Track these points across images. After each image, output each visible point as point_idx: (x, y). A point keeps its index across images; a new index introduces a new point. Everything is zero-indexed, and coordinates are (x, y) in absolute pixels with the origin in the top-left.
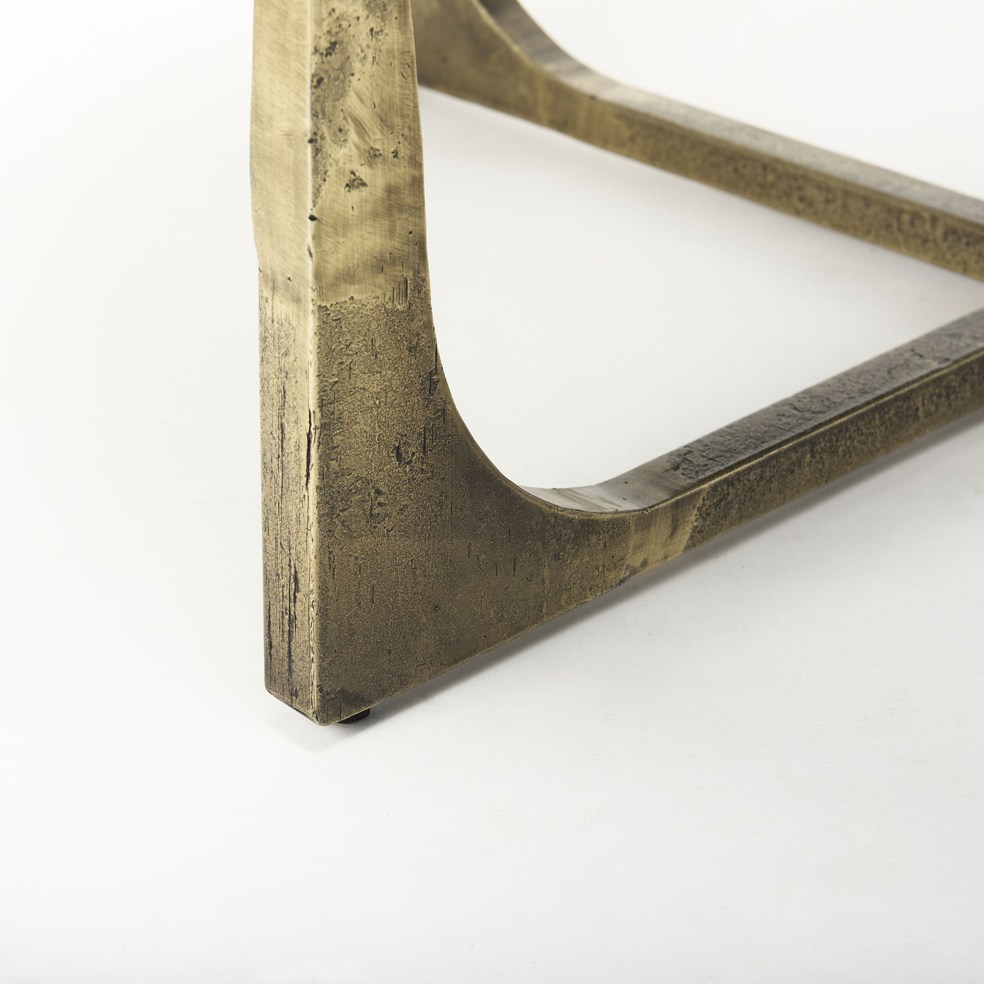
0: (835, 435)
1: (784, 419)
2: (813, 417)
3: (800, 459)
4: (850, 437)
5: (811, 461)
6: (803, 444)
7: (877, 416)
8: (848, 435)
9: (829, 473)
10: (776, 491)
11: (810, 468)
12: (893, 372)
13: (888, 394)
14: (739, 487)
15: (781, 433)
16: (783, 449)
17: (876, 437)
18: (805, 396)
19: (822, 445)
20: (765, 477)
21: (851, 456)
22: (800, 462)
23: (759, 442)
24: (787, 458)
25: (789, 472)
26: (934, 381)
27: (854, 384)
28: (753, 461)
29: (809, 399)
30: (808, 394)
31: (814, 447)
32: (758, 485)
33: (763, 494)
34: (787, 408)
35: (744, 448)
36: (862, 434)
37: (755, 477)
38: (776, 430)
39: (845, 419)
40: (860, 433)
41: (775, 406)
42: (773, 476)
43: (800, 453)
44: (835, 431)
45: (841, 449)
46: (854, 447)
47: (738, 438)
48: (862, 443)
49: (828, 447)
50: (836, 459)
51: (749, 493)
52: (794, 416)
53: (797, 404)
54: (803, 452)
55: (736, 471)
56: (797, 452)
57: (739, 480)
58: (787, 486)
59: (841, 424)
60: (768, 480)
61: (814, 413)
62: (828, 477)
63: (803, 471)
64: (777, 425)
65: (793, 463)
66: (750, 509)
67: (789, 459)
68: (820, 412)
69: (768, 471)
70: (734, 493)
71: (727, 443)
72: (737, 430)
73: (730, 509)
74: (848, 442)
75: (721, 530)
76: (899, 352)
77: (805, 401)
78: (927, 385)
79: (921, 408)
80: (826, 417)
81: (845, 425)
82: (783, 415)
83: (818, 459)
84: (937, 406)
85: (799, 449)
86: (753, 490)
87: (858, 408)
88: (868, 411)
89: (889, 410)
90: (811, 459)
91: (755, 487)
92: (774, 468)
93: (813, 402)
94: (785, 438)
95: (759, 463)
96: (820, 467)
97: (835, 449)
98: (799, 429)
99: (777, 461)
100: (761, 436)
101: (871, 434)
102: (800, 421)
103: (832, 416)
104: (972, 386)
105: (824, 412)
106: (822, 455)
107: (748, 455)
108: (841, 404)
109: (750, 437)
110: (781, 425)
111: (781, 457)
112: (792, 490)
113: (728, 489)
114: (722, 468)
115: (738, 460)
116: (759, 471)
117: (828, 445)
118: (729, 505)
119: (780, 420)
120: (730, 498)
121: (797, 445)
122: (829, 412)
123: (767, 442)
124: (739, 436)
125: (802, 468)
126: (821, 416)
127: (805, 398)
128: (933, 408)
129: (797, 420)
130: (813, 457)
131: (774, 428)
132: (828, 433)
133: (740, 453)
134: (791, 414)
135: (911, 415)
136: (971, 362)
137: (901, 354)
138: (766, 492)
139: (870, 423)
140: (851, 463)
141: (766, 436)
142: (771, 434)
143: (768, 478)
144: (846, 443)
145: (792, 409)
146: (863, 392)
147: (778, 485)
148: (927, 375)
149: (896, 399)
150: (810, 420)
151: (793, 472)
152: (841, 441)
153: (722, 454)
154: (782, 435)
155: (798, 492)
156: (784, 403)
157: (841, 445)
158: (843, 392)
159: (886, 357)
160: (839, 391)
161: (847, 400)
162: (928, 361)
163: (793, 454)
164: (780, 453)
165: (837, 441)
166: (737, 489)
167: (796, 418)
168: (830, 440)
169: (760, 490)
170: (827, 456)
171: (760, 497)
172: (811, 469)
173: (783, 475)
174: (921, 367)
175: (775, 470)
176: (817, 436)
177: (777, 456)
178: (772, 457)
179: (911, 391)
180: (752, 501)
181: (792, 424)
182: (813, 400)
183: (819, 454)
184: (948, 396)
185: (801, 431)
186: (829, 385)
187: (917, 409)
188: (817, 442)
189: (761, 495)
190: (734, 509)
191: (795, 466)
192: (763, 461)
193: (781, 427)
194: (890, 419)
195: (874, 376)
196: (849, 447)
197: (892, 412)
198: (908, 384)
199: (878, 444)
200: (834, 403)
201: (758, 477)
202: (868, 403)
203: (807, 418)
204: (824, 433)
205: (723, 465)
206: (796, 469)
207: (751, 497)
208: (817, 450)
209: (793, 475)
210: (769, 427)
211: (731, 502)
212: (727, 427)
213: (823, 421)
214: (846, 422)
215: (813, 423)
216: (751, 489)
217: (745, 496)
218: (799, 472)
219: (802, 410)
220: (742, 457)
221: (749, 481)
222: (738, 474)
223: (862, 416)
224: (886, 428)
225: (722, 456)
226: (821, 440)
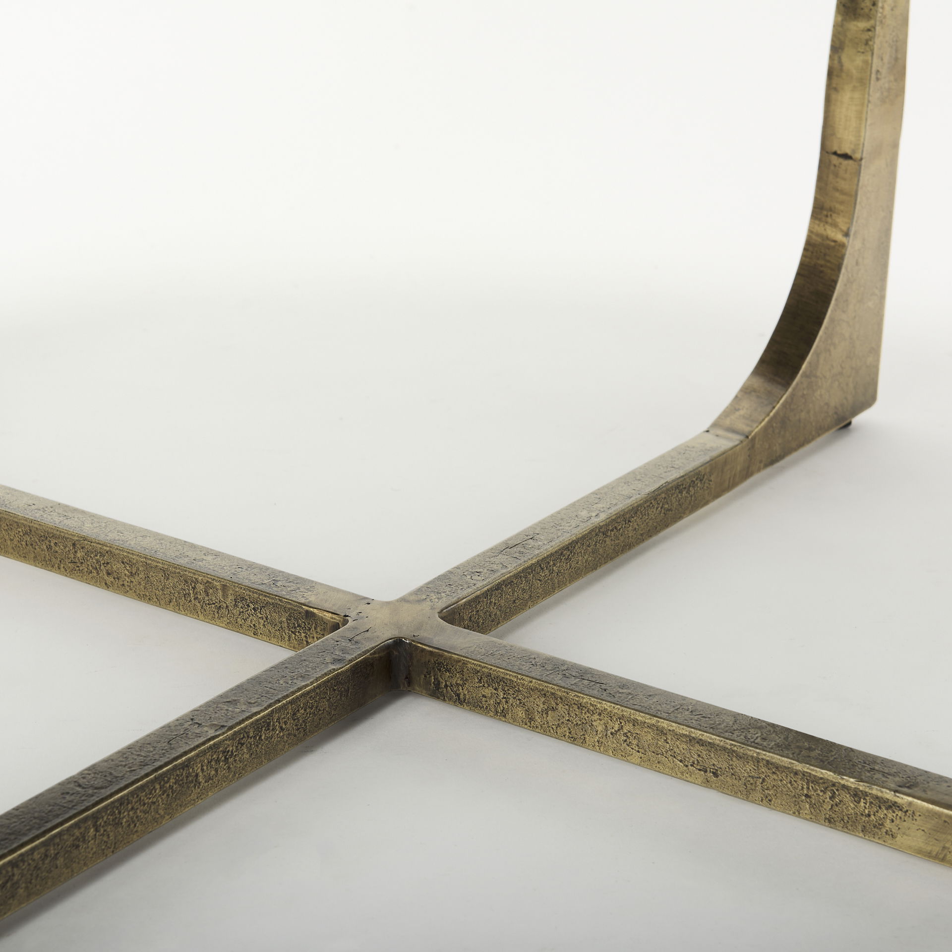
0: (117, 808)
1: (68, 798)
2: (96, 793)
3: (84, 834)
4: (132, 808)
5: (95, 835)
6: (85, 820)
7: (158, 786)
8: (130, 806)
9: (115, 844)
10: (62, 867)
11: (95, 841)
12: (173, 742)
13: (166, 764)
14: (24, 867)
15: (64, 811)
16: (65, 827)
17: (159, 805)
18: (90, 772)
19: (105, 818)
20: (49, 855)
21: (135, 825)
22: (84, 837)
23: (43, 822)
24: (70, 835)
25: (74, 848)
26: (210, 748)
27: (136, 757)
28: (35, 841)
29: (93, 775)
30: (93, 770)
31: (96, 822)
32: (43, 863)
33: (49, 871)
34: (72, 786)
35: (28, 830)
36: (144, 804)
37: (39, 856)
38: (59, 809)
39: (125, 792)
40: (142, 803)
41: (61, 784)
42: (58, 853)
43: (82, 830)
44: (117, 804)
45: (125, 820)
46: (137, 817)
47: (23, 820)
48: (145, 812)
49: (111, 820)
50: (120, 829)
51: (35, 872)
52: (78, 793)
53: (81, 781)
54: (86, 828)
55: (19, 852)
56: (80, 828)
57: (23, 861)
58: (74, 860)
59: (122, 797)
60: (53, 858)
61: (96, 788)
62: (114, 848)
63: (88, 845)
64: (61, 804)
65: (77, 839)
66: (38, 887)
67: (73, 836)
68: (102, 788)
69: (52, 848)
70: (19, 874)
71: (12, 826)
72: (23, 812)
73: (16, 889)
74: (131, 813)
75: (9, 910)
76: (180, 722)
77: (90, 777)
78: (204, 752)
79: (201, 774)
80: (108, 792)
81: (126, 798)
82: (68, 793)
83: (102, 832)
84: (216, 770)
85: (82, 825)
86: (39, 869)
87: (138, 780)
88: (148, 782)
89: (169, 779)
90: (94, 833)
91: (41, 865)
92: (58, 845)
93: (97, 778)
94: (67, 816)
95: (42, 843)
96: (105, 839)
97: (119, 821)
98: (81, 806)
99: (60, 839)
100: (46, 815)
101: (154, 803)
102: (83, 798)
103: (113, 791)
104: (249, 749)
105: (106, 787)
106: (106, 828)
107: (31, 836)
108: (122, 777)
109: (35, 818)
110: (65, 803)
111: (64, 834)
112: (79, 863)
113: (13, 870)
114: (6, 851)
115: (21, 842)
116: (42, 850)
117: (111, 818)
118: (15, 886)
119: (64, 798)
120: (16, 878)
121: (80, 821)
122: (111, 787)
123: (51, 821)
124: (24, 818)
125: (87, 842)
126: (103, 791)
127: (89, 774)
128: (213, 772)
129: (80, 797)
130: (97, 830)
131: (58, 807)
132: (109, 807)
133: (25, 834)
134: (75, 791)
135: (192, 781)
136: (246, 727)
137: (181, 725)
138: (52, 869)
139: (150, 793)
140: (137, 831)
141: (49, 815)
142: (54, 813)
143: (53, 856)
144: (128, 815)
145: (76, 786)
146: (144, 764)
147: (64, 861)
148: (204, 743)
149: (175, 768)
150: (92, 796)
151: (77, 847)
152: (124, 812)
153: (7, 837)
154: (65, 813)
155: (85, 864)
156: (69, 781)
157: (124, 817)
158: (125, 765)
159: (168, 727)
160: (121, 765)
161: (128, 773)
162: (206, 729)
163: (76, 831)
164: (62, 831)
165: (120, 813)
166: (23, 870)
167: (79, 795)
168: (113, 814)
169: (46, 867)
170: (111, 828)
171: (47, 874)
172: (97, 842)
173: (68, 851)
174: (198, 736)
175: (60, 847)
176: (98, 811)
177: (59, 834)
178: (55, 836)
179: (189, 760)
180: (39, 879)
181: (75, 801)
182: (96, 775)
183: (103, 827)
184: (226, 759)
185: (83, 808)
186: (112, 760)
187: (197, 775)
188: (99, 816)
189: (47, 872)
190: (22, 888)
191: (79, 841)
192: (46, 841)
193: (65, 805)
194: (171, 787)
195: (155, 747)
196: (132, 818)
197: (172, 781)
198: (186, 753)
199: (161, 812)
200: (116, 777)
201: (43, 856)
202: (147, 775)
203: (89, 794)
204: (106, 807)
205: (6, 848)
206: (81, 844)
207: (38, 875)
208: (101, 823)
209: (79, 850)
210: (53, 806)
211: (17, 882)
212: (14, 809)
213: (104, 796)
214: (127, 795)
215: (95, 799)
216: (37, 868)
217: (31, 875)
218: (84, 846)
219: (85, 786)
220: (26, 839)
221: (34, 860)
222: (22, 855)
223: (142, 788)
224: (168, 795)
225: (6, 839)
226: (104, 814)
